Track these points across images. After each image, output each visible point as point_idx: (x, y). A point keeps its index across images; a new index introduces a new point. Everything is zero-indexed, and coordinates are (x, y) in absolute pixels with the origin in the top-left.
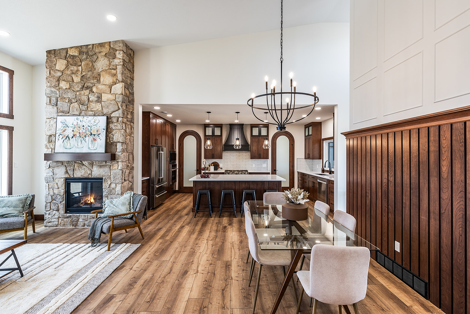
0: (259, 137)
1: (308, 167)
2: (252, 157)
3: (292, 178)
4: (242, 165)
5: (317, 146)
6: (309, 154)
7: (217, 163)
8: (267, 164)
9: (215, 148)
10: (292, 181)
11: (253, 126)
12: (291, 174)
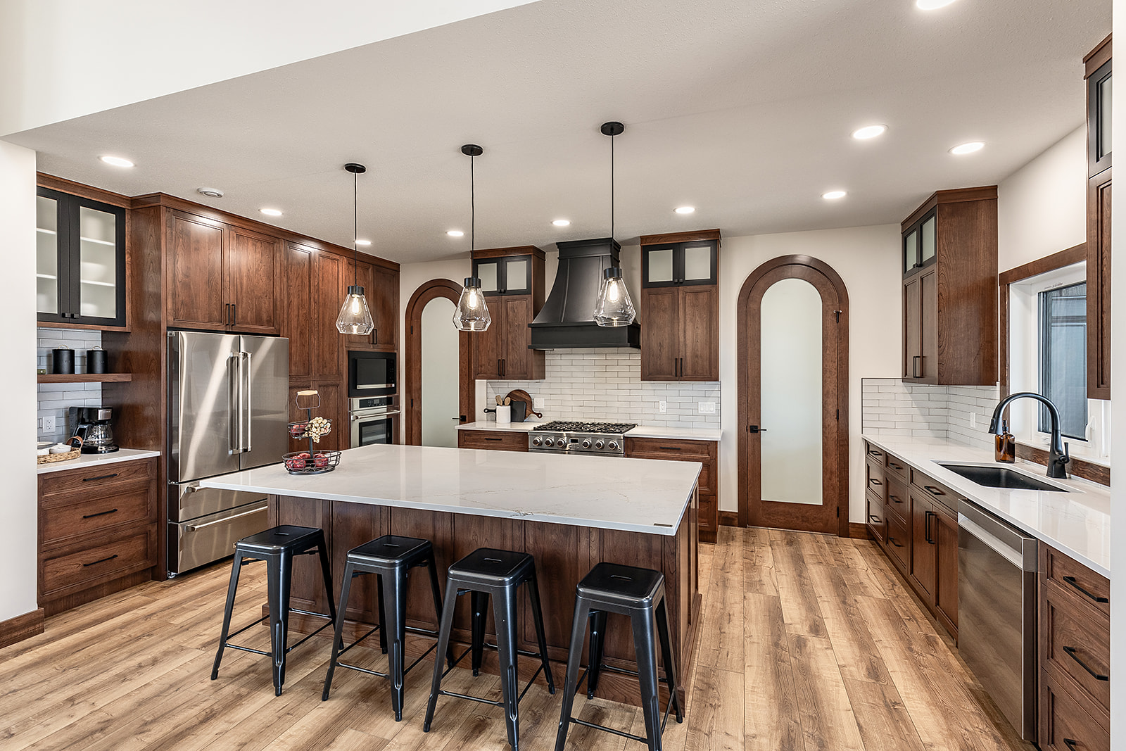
0: (675, 289)
1: (921, 419)
2: (649, 374)
3: (835, 467)
4: (617, 404)
5: (966, 315)
6: (922, 357)
7: (524, 396)
8: (718, 401)
9: (510, 337)
10: (835, 480)
11: (649, 245)
12: (832, 446)
